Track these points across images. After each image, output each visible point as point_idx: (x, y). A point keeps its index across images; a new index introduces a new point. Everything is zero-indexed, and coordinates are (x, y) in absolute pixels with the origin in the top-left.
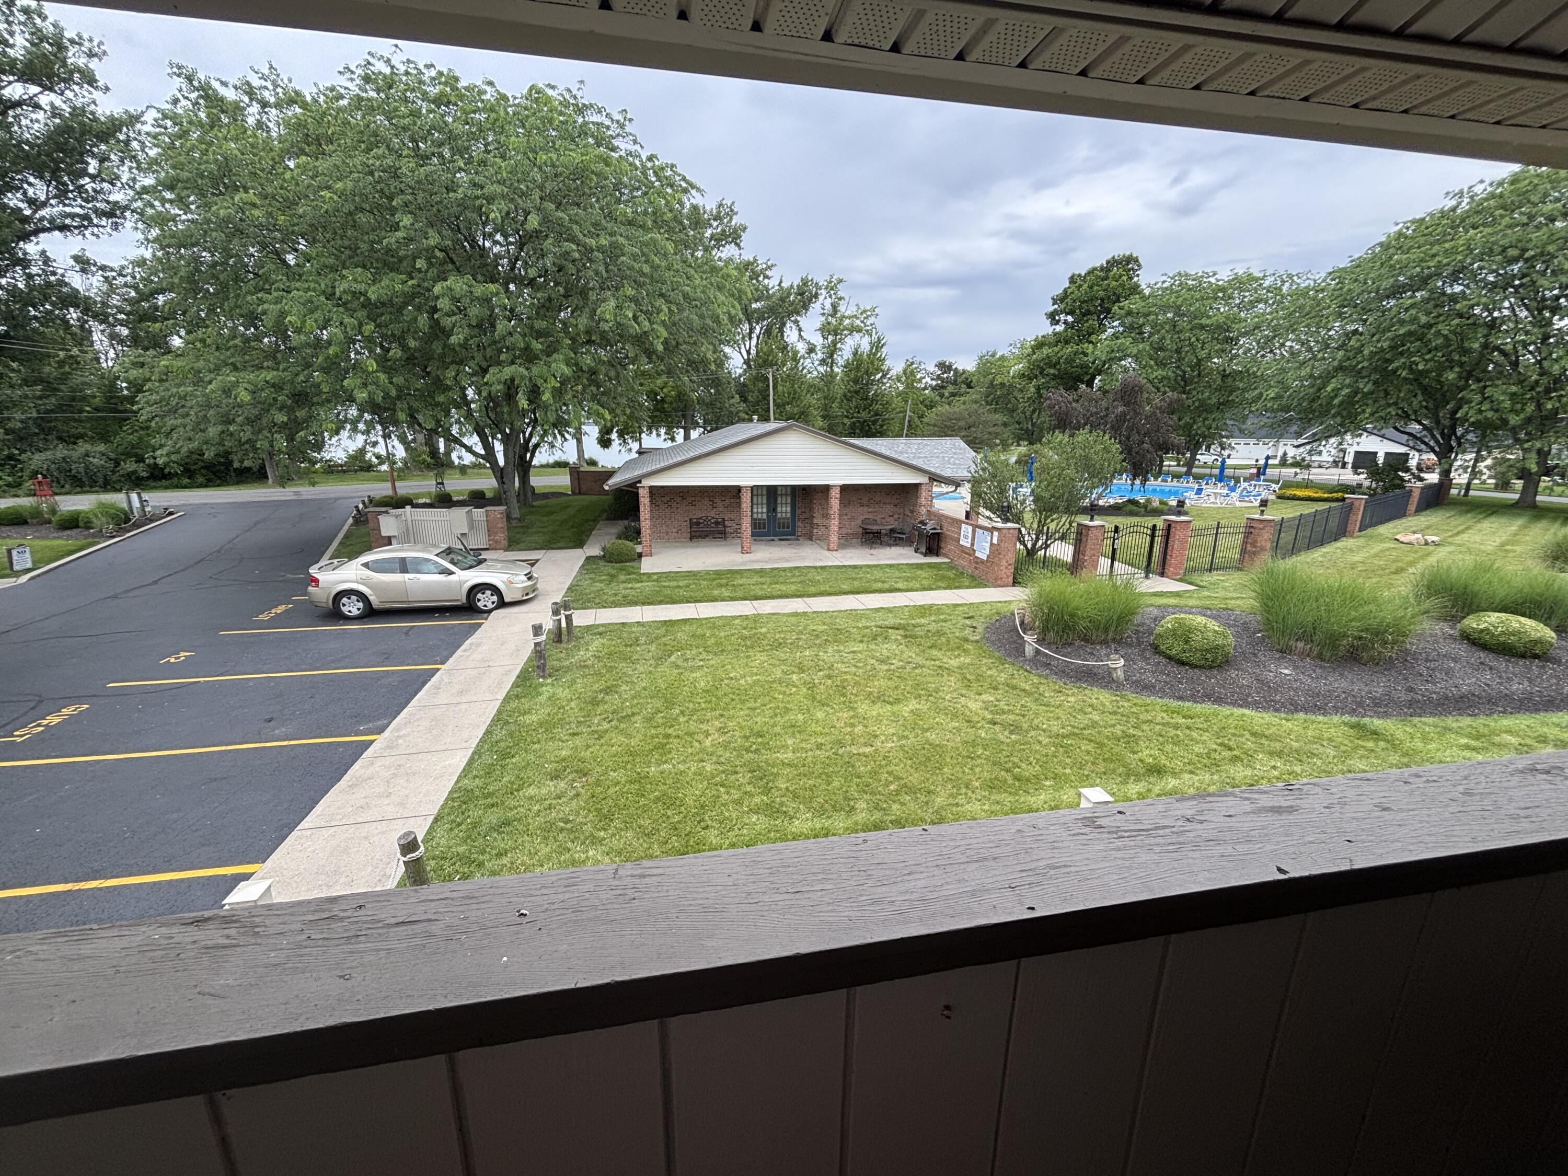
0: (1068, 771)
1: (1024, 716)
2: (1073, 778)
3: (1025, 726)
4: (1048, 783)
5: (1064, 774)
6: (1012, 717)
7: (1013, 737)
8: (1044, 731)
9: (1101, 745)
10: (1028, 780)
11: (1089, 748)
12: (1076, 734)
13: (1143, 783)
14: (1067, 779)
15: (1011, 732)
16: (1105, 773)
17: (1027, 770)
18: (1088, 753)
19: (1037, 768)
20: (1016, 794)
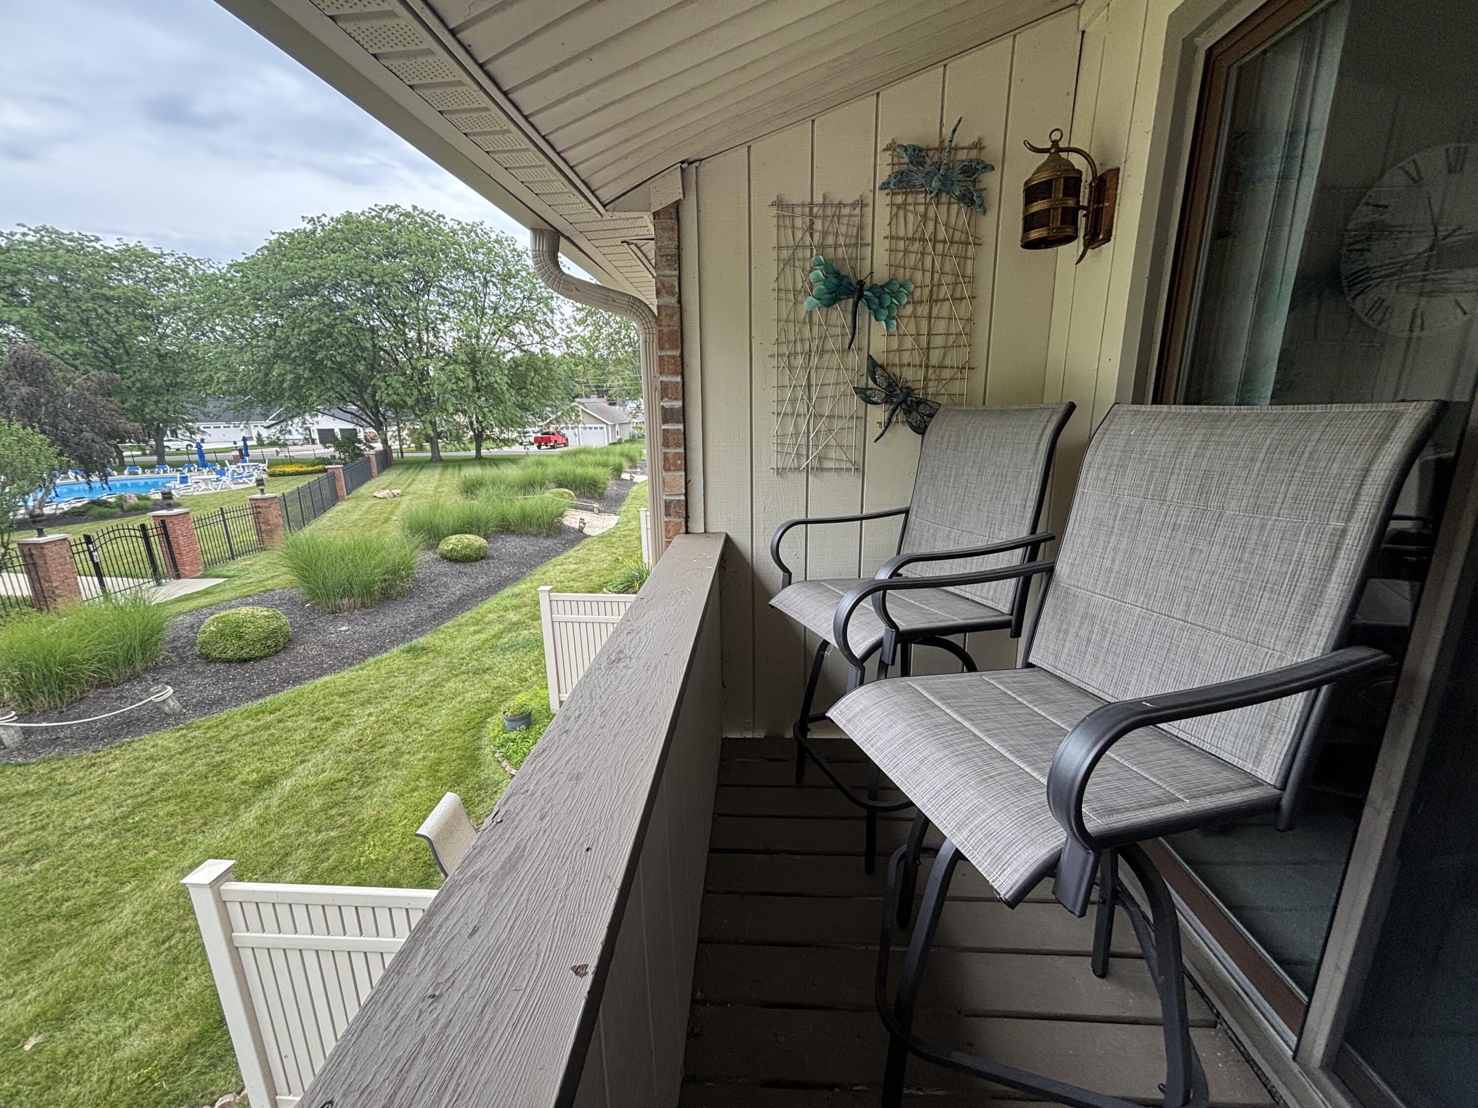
0: (152, 853)
1: (43, 828)
2: (163, 857)
3: (52, 840)
4: (128, 888)
5: (149, 861)
6: (23, 841)
7: (37, 866)
8: (90, 827)
9: (185, 796)
10: (93, 905)
11: (171, 808)
12: (143, 803)
13: (257, 805)
14: (154, 864)
15: (31, 862)
16: (205, 824)
17: (82, 895)
18: (172, 815)
19: (101, 880)
20: (80, 938)
